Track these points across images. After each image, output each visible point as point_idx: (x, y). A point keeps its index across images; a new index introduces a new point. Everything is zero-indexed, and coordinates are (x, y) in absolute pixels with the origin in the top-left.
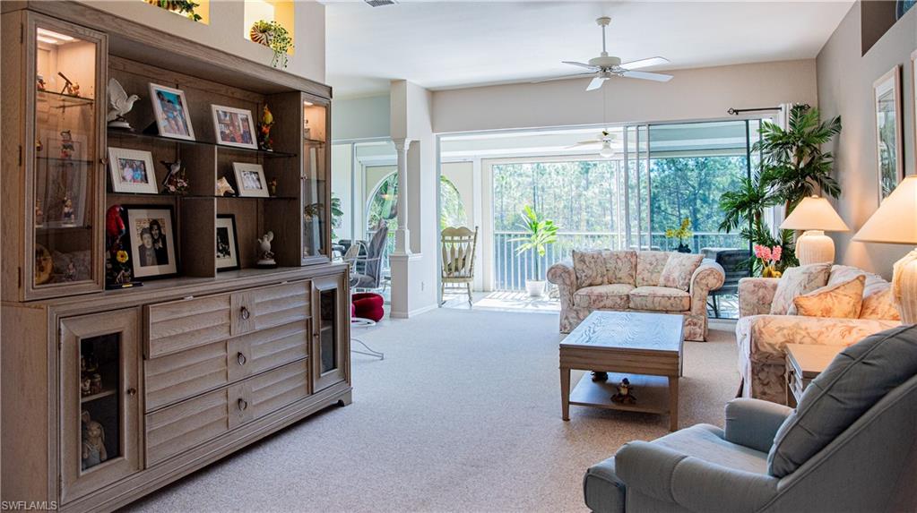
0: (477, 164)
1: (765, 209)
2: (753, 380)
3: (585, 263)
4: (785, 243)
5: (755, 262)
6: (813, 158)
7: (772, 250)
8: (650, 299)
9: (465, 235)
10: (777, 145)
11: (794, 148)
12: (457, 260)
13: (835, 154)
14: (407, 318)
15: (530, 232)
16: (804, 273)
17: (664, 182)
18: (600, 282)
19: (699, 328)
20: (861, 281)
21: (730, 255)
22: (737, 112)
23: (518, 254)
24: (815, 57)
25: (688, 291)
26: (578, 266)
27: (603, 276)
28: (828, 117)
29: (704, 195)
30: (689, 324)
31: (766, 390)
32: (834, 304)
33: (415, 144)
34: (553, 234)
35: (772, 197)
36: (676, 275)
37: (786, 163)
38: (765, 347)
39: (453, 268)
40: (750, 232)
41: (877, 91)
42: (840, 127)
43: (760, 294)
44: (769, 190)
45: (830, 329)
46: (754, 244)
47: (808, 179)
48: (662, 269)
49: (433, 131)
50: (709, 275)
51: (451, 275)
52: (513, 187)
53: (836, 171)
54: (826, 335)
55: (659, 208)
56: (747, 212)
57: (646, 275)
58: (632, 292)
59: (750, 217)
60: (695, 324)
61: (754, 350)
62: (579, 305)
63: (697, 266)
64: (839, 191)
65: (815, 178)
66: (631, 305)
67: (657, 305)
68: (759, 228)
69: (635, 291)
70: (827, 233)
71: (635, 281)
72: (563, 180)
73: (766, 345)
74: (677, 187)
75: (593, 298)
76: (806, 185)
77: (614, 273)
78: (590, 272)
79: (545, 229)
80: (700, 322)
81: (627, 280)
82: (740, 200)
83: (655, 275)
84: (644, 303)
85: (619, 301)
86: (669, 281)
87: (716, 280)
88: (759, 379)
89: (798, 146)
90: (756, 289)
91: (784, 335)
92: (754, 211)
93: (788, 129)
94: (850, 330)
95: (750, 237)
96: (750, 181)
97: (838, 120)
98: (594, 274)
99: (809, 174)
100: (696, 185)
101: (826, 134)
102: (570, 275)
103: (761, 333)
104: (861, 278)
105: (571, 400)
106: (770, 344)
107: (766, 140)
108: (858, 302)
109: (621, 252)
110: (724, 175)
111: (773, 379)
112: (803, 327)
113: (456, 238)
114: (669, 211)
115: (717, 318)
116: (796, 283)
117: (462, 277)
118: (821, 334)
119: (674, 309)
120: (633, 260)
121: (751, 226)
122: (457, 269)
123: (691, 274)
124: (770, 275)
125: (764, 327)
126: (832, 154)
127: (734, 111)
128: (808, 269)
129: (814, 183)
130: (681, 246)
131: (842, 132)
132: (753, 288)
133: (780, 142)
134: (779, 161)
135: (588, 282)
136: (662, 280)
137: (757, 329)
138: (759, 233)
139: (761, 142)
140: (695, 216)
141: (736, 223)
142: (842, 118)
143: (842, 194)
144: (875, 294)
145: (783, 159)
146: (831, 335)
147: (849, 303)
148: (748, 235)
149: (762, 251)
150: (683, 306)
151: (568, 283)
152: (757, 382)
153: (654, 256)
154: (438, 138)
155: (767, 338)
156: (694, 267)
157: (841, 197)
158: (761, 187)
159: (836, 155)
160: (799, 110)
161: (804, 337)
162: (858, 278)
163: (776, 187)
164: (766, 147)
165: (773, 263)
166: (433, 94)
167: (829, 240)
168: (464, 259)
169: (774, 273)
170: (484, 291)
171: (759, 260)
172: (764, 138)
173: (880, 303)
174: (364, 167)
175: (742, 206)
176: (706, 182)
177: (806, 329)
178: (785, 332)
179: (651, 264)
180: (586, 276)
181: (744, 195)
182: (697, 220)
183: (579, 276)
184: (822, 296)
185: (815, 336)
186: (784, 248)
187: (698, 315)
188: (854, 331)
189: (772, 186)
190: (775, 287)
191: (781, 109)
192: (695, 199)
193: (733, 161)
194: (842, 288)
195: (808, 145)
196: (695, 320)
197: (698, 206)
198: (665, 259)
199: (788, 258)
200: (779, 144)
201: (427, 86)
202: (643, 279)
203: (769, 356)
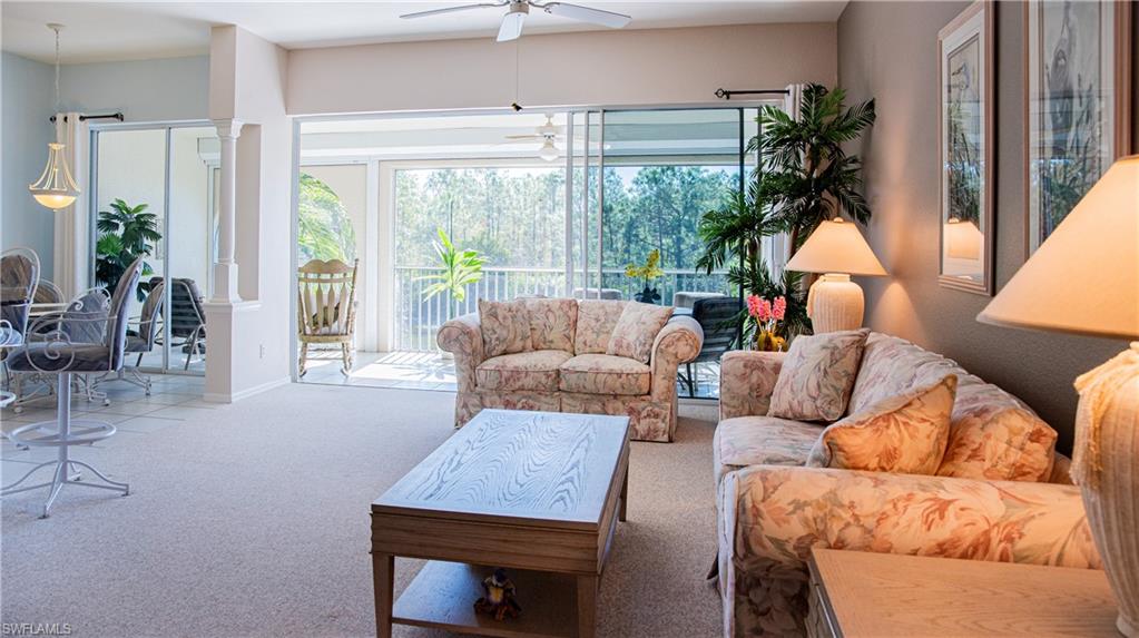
0: (373, 169)
1: (763, 238)
2: (737, 604)
3: (496, 318)
4: (790, 291)
5: (747, 321)
6: (834, 163)
7: (772, 304)
8: (591, 376)
9: (338, 272)
10: (782, 142)
11: (808, 147)
12: (326, 308)
13: (863, 158)
14: (230, 402)
15: (444, 267)
16: (824, 348)
17: (644, 205)
18: (520, 348)
19: (663, 421)
20: (949, 388)
21: (713, 303)
22: (728, 94)
23: (428, 298)
24: (836, 20)
25: (649, 364)
26: (487, 324)
27: (524, 338)
28: (854, 101)
29: (690, 221)
30: (648, 415)
31: (764, 624)
32: (901, 440)
33: (250, 129)
34: (477, 270)
35: (773, 221)
36: (631, 338)
37: (795, 168)
38: (764, 547)
39: (321, 323)
40: (741, 273)
41: (943, 44)
42: (873, 116)
43: (754, 379)
44: (769, 210)
45: (900, 505)
46: (746, 292)
47: (825, 194)
48: (613, 328)
49: (287, 112)
50: (678, 340)
51: (318, 332)
52: (462, 207)
53: (865, 183)
54: (893, 519)
55: (637, 236)
56: (737, 243)
57: (590, 336)
58: (564, 366)
59: (740, 251)
60: (657, 416)
61: (741, 552)
62: (483, 387)
63: (663, 325)
64: (869, 213)
65: (836, 193)
66: (563, 385)
67: (600, 386)
68: (753, 267)
69: (572, 363)
70: (855, 278)
71: (573, 346)
72: (525, 200)
73: (767, 543)
74: (659, 212)
75: (505, 374)
76: (823, 203)
77: (543, 334)
78: (505, 333)
79: (464, 262)
80: (664, 412)
81: (561, 345)
82: (727, 224)
83: (602, 336)
84: (581, 382)
85: (543, 380)
86: (621, 346)
87: (688, 347)
88: (750, 601)
89: (812, 145)
90: (748, 371)
91: (806, 522)
92: (747, 241)
93: (799, 119)
94: (942, 507)
95: (741, 281)
96: (742, 196)
97: (871, 105)
98: (512, 336)
99: (827, 187)
100: (680, 209)
101: (853, 126)
102: (471, 338)
103: (757, 514)
104: (950, 382)
105: (394, 615)
106: (773, 540)
107: (768, 134)
108: (944, 433)
109: (553, 302)
110: (713, 197)
111: (778, 602)
112: (846, 502)
113: (324, 276)
114: (650, 239)
115: (692, 397)
116: (812, 364)
117: (334, 335)
118: (882, 517)
119: (625, 392)
120: (572, 313)
121: (742, 264)
122: (326, 323)
123: (654, 337)
124: (768, 346)
125: (763, 501)
126: (859, 157)
127: (725, 93)
128: (830, 340)
129: (834, 200)
130: (647, 290)
131: (876, 124)
132: (742, 370)
133: (786, 136)
134: (786, 166)
135: (501, 348)
136: (611, 346)
137: (749, 505)
138: (754, 275)
139: (760, 137)
140: (679, 248)
141: (722, 258)
142: (876, 103)
143: (872, 218)
144: (978, 415)
145: (791, 163)
146: (903, 521)
147: (928, 437)
148: (737, 277)
149: (759, 306)
150: (640, 388)
151: (469, 350)
152: (746, 607)
153: (603, 307)
154: (296, 124)
155: (769, 527)
156: (658, 326)
157: (871, 222)
158: (759, 205)
159: (866, 160)
160: (814, 93)
161: (848, 525)
162: (944, 382)
163: (780, 206)
164: (768, 145)
165: (773, 322)
166: (288, 55)
167: (856, 289)
168: (337, 308)
169: (775, 340)
170: (378, 352)
171: (752, 318)
172: (764, 131)
173: (988, 437)
174: (211, 168)
175: (730, 233)
176: (692, 206)
177: (852, 503)
178: (809, 512)
179: (597, 320)
180: (497, 339)
181: (734, 217)
182: (680, 251)
183: (487, 340)
184: (881, 423)
185: (870, 523)
186: (789, 299)
187: (661, 401)
188: (951, 511)
189: (775, 204)
190: (777, 368)
191: (788, 92)
192: (680, 226)
193: (723, 182)
194: (917, 404)
195: (828, 144)
196: (656, 409)
197: (683, 234)
198: (618, 313)
199: (796, 318)
200: (788, 140)
201: (276, 41)
202: (585, 343)
203: (771, 566)
